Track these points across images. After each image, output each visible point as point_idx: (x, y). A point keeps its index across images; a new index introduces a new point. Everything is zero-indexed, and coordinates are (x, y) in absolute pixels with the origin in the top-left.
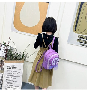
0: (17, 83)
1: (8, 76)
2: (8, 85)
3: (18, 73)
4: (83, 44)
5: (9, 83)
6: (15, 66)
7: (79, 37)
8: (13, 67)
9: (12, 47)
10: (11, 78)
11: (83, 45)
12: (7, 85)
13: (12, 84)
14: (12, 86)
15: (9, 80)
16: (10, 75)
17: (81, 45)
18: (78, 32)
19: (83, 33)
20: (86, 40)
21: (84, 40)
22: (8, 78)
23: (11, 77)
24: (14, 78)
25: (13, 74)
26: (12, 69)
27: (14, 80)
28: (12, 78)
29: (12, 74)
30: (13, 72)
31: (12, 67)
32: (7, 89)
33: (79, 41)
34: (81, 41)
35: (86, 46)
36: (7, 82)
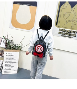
1: (6, 62)
2: (7, 69)
3: (14, 60)
4: (63, 35)
5: (7, 67)
6: (12, 54)
7: (60, 30)
8: (10, 55)
9: (10, 40)
10: (9, 63)
11: (63, 36)
12: (6, 69)
13: (10, 69)
14: (10, 70)
15: (7, 65)
16: (8, 61)
17: (61, 36)
18: (59, 27)
19: (62, 27)
21: (63, 32)
22: (6, 64)
26: (10, 56)
27: (12, 65)
28: (10, 63)
29: (10, 61)
30: (10, 59)
32: (6, 72)
34: (61, 33)
35: (65, 36)
36: (6, 66)
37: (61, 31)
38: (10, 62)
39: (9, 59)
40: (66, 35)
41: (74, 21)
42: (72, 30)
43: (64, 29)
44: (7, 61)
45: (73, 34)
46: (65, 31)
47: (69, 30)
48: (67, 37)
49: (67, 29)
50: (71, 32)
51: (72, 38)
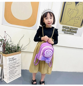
0: (17, 72)
1: (10, 68)
3: (17, 63)
4: (66, 32)
5: (11, 74)
6: (15, 58)
10: (12, 69)
12: (10, 76)
13: (14, 74)
14: (14, 76)
15: (11, 71)
16: (12, 66)
17: (65, 33)
19: (66, 24)
21: (66, 29)
24: (14, 68)
25: (14, 65)
26: (13, 61)
27: (15, 70)
31: (12, 59)
35: (68, 33)
37: (64, 29)
39: (12, 64)
40: (69, 32)
41: (77, 19)
42: (74, 27)
43: (67, 26)
44: (10, 66)
45: (75, 31)
49: (70, 27)
50: (73, 29)
51: (73, 34)
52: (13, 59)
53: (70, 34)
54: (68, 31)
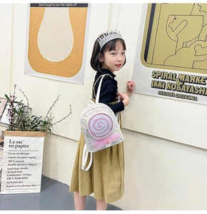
1: (11, 163)
2: (12, 180)
3: (31, 158)
4: (166, 91)
5: (14, 177)
6: (25, 143)
7: (155, 75)
8: (21, 146)
10: (17, 167)
11: (165, 94)
12: (10, 181)
13: (21, 180)
14: (21, 184)
15: (13, 170)
16: (15, 160)
17: (161, 93)
18: (152, 65)
19: (164, 65)
20: (170, 81)
21: (167, 81)
22: (10, 167)
23: (18, 165)
24: (23, 167)
25: (22, 160)
26: (18, 149)
27: (25, 172)
28: (20, 167)
29: (19, 160)
30: (20, 156)
31: (18, 144)
32: (10, 188)
33: (155, 84)
34: (160, 84)
35: (173, 95)
36: (10, 174)
37: (160, 80)
38: (20, 163)
39: (17, 156)
40: (176, 92)
41: (204, 44)
42: (196, 74)
43: (169, 71)
44: (12, 159)
45: (199, 86)
46: (173, 77)
47: (186, 73)
48: (178, 96)
51: (195, 99)
52: (20, 144)
53: (183, 97)
54: (172, 87)
